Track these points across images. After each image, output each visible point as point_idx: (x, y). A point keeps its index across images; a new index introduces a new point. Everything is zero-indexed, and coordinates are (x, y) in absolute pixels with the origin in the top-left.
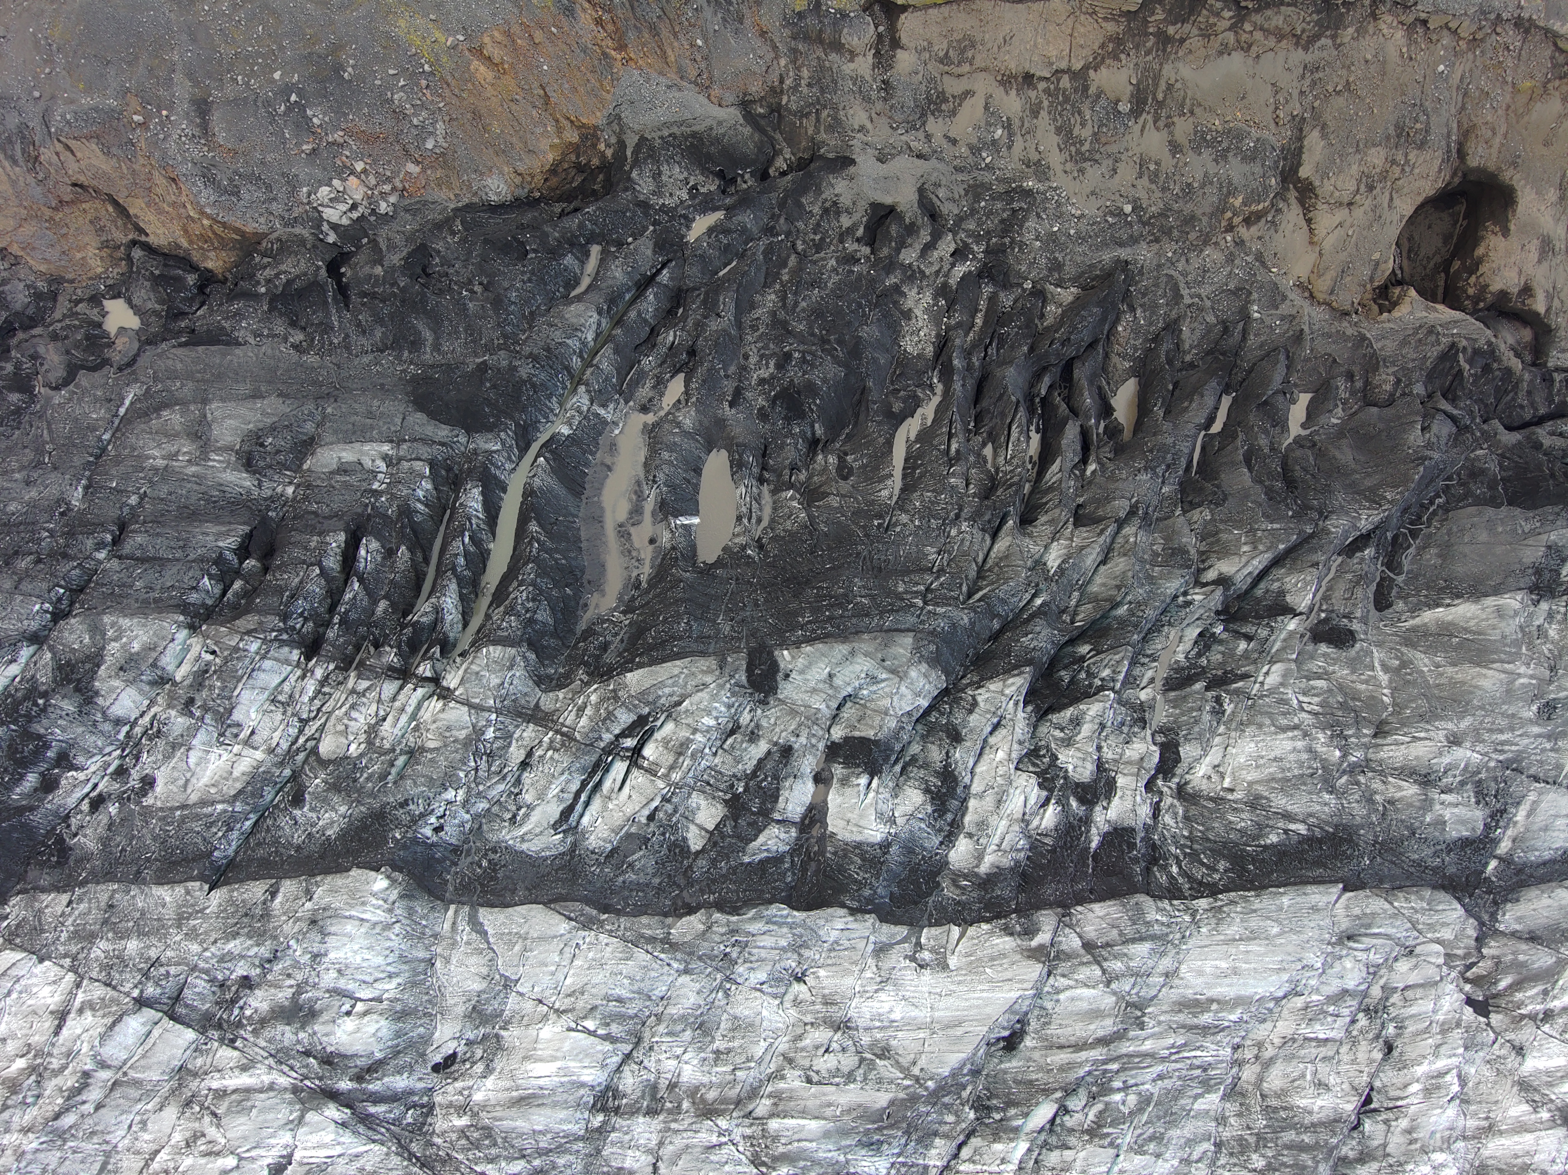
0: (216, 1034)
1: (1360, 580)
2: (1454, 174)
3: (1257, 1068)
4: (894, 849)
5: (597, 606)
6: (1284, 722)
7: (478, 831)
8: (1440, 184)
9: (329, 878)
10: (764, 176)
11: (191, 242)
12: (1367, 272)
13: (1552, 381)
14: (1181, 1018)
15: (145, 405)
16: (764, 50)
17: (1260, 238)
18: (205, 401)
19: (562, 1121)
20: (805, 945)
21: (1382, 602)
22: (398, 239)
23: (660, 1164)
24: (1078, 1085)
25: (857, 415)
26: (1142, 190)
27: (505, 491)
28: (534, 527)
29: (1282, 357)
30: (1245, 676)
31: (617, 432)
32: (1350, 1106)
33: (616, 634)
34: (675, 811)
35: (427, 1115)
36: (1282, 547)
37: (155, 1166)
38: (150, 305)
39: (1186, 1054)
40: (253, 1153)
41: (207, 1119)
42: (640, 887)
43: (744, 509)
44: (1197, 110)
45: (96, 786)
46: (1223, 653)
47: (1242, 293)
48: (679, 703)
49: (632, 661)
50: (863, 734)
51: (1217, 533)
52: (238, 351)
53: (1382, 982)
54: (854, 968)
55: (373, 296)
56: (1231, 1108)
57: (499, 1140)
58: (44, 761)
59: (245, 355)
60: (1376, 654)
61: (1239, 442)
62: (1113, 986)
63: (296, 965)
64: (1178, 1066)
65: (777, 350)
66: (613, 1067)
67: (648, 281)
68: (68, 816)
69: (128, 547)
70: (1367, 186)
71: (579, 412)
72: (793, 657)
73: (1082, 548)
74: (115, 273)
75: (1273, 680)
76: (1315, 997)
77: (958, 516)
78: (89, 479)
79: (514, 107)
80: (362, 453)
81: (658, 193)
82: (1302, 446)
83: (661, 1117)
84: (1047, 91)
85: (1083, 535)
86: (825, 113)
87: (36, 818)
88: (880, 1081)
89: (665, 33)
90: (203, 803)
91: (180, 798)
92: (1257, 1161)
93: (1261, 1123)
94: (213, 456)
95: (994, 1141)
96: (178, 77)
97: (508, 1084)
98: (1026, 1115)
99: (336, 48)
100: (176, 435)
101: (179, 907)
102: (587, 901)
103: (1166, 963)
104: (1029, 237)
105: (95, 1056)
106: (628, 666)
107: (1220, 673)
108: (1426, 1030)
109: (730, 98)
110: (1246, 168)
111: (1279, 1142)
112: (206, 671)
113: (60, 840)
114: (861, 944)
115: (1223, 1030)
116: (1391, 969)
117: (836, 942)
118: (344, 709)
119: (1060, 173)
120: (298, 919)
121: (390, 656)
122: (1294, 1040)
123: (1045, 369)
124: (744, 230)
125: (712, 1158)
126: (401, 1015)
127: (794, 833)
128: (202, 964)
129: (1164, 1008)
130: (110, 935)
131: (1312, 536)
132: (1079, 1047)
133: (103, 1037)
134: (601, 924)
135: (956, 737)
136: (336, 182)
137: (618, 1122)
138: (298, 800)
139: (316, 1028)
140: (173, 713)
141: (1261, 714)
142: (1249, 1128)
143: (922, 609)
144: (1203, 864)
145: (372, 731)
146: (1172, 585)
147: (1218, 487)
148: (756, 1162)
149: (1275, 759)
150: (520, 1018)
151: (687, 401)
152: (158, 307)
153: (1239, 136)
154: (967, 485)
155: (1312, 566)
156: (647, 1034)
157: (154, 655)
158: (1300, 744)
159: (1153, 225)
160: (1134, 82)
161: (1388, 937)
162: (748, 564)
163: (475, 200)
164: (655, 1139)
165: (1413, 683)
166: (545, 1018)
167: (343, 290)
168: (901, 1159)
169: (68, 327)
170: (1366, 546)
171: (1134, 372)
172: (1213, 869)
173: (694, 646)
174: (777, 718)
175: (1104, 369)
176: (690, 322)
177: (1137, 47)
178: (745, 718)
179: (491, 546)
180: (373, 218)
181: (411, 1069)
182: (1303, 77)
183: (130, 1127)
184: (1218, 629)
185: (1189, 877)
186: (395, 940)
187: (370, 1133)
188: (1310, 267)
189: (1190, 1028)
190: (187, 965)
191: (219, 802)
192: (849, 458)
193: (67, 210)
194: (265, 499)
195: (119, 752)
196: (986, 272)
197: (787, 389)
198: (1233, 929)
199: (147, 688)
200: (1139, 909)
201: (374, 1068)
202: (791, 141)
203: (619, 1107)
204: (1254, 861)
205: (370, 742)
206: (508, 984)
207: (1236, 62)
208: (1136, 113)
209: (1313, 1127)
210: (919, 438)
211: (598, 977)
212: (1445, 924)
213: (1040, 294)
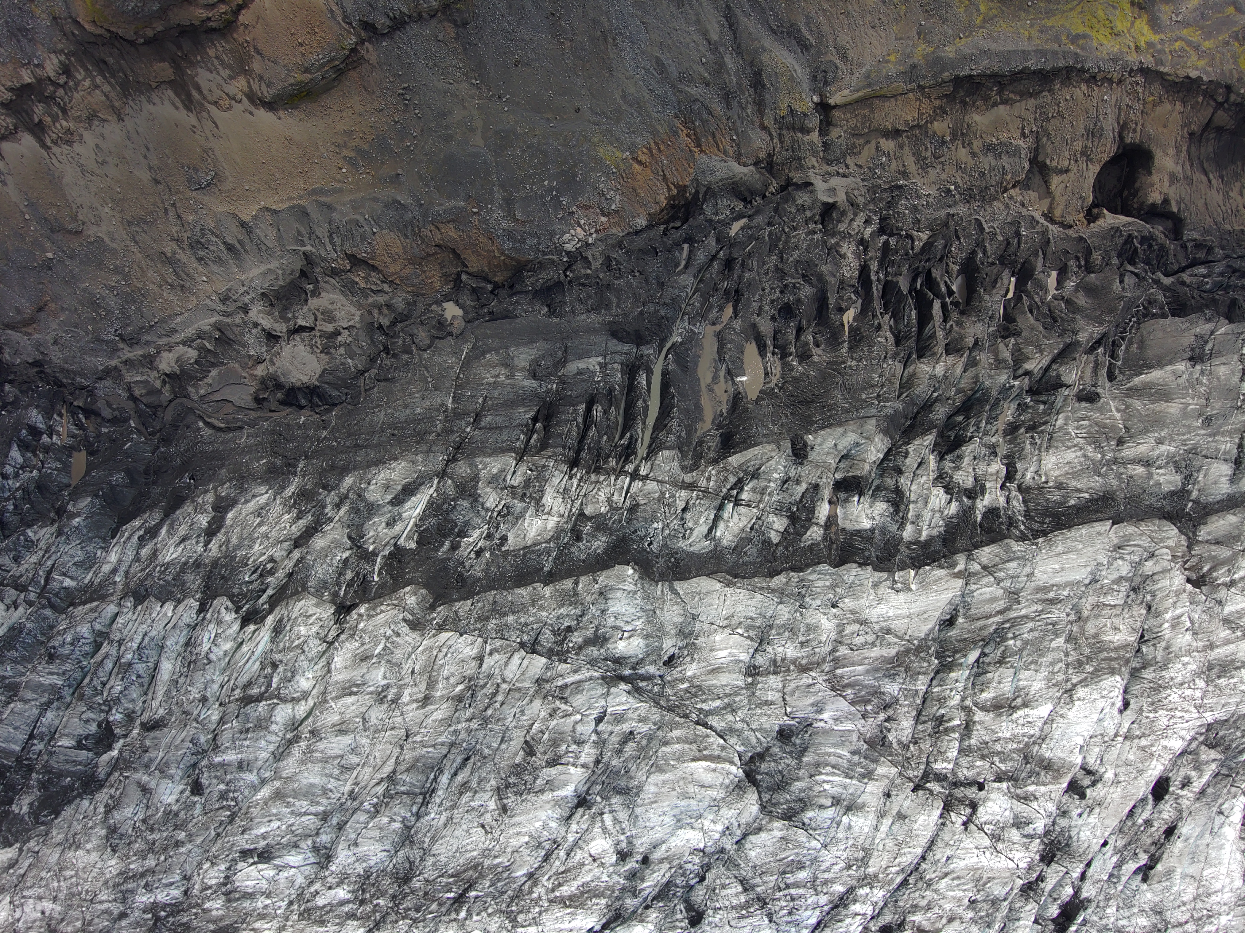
0: (557, 658)
1: (1099, 366)
2: (1118, 148)
3: (1080, 624)
4: (876, 532)
5: (702, 429)
6: (1069, 444)
7: (665, 545)
8: (1112, 155)
9: (604, 572)
10: (764, 197)
11: (490, 268)
12: (1079, 204)
13: (1186, 247)
14: (1038, 596)
15: (474, 353)
16: (767, 137)
17: (1021, 194)
18: (507, 347)
19: (734, 680)
20: (837, 585)
21: (1111, 377)
22: (598, 255)
23: (785, 696)
24: (990, 638)
26: (959, 178)
27: (653, 373)
28: (672, 390)
29: (1040, 253)
30: (1045, 423)
31: (701, 337)
32: (1133, 639)
33: (715, 441)
34: (763, 524)
36: (1056, 352)
37: (533, 731)
38: (468, 303)
39: (1044, 616)
40: (587, 712)
41: (558, 701)
42: (751, 563)
43: (767, 370)
44: (984, 136)
45: (477, 544)
46: (1032, 413)
47: (1015, 223)
48: (759, 469)
49: (729, 452)
50: (853, 474)
51: (1020, 350)
52: (517, 321)
53: (1140, 572)
54: (864, 595)
56: (1070, 646)
57: (706, 691)
58: (454, 534)
59: (521, 322)
60: (1112, 404)
61: (1024, 301)
62: (1001, 585)
63: (594, 617)
64: (1040, 623)
65: (780, 284)
66: (752, 653)
67: (714, 258)
68: (464, 562)
69: (483, 422)
70: (1074, 161)
71: (685, 329)
72: (814, 438)
73: (953, 365)
74: (448, 288)
75: (1060, 423)
76: (1106, 582)
77: (886, 357)
78: (454, 393)
79: (650, 182)
80: (588, 363)
81: (716, 214)
82: (1057, 299)
83: (781, 675)
84: (907, 137)
85: (952, 359)
86: (794, 162)
87: (450, 564)
88: (889, 644)
89: (718, 136)
90: (535, 544)
91: (522, 544)
92: (1089, 669)
93: (1087, 651)
94: (517, 374)
95: (951, 672)
96: (496, 188)
97: (705, 664)
98: (965, 656)
99: (573, 167)
100: (496, 365)
101: (531, 596)
102: (727, 572)
103: (1027, 570)
104: (902, 208)
105: (501, 676)
106: (727, 454)
107: (1031, 423)
108: (1167, 595)
109: (749, 161)
110: (1011, 160)
111: (1099, 658)
112: (530, 480)
113: (460, 575)
114: (866, 582)
115: (1061, 601)
116: (1144, 564)
117: (853, 582)
118: (594, 491)
119: (915, 175)
120: (592, 594)
121: (613, 462)
122: (1098, 606)
123: (917, 276)
124: (758, 225)
125: (811, 690)
126: (647, 636)
127: (822, 530)
128: (548, 622)
129: (1029, 592)
130: (497, 616)
131: (1070, 344)
132: (989, 617)
133: (506, 664)
134: (735, 584)
135: (900, 472)
136: (572, 231)
137: (761, 679)
138: (579, 538)
139: (608, 647)
140: (515, 501)
141: (1056, 441)
142: (1082, 654)
143: (878, 405)
144: (1037, 522)
145: (610, 500)
146: (1003, 378)
147: (1017, 326)
148: (834, 689)
149: (1067, 463)
150: (703, 633)
151: (736, 317)
152: (472, 303)
153: (1007, 145)
155: (1073, 360)
156: (765, 636)
157: (503, 474)
158: (1079, 454)
159: (966, 194)
160: (951, 126)
161: (1139, 546)
162: (777, 397)
163: (631, 230)
164: (780, 685)
165: (1134, 416)
166: (716, 631)
168: (904, 686)
169: (428, 318)
170: (1099, 347)
171: (962, 271)
172: (1043, 523)
173: (762, 439)
174: (810, 470)
175: (947, 271)
177: (951, 110)
178: (793, 472)
179: (650, 403)
180: (585, 246)
181: (655, 663)
182: (1035, 112)
183: (516, 714)
184: (1028, 400)
185: (1030, 529)
186: (638, 599)
187: (641, 697)
189: (1044, 601)
190: (542, 623)
191: (542, 543)
192: (817, 336)
193: (429, 258)
194: (544, 392)
195: (488, 525)
196: (882, 230)
197: (786, 303)
198: (1059, 549)
199: (500, 491)
200: (1008, 546)
201: (640, 662)
202: (776, 178)
203: (759, 673)
204: (1064, 515)
205: (611, 506)
206: (694, 617)
207: (1002, 109)
208: (953, 141)
209: (1116, 649)
210: (854, 320)
211: (740, 608)
212: (1168, 538)
213: (910, 237)
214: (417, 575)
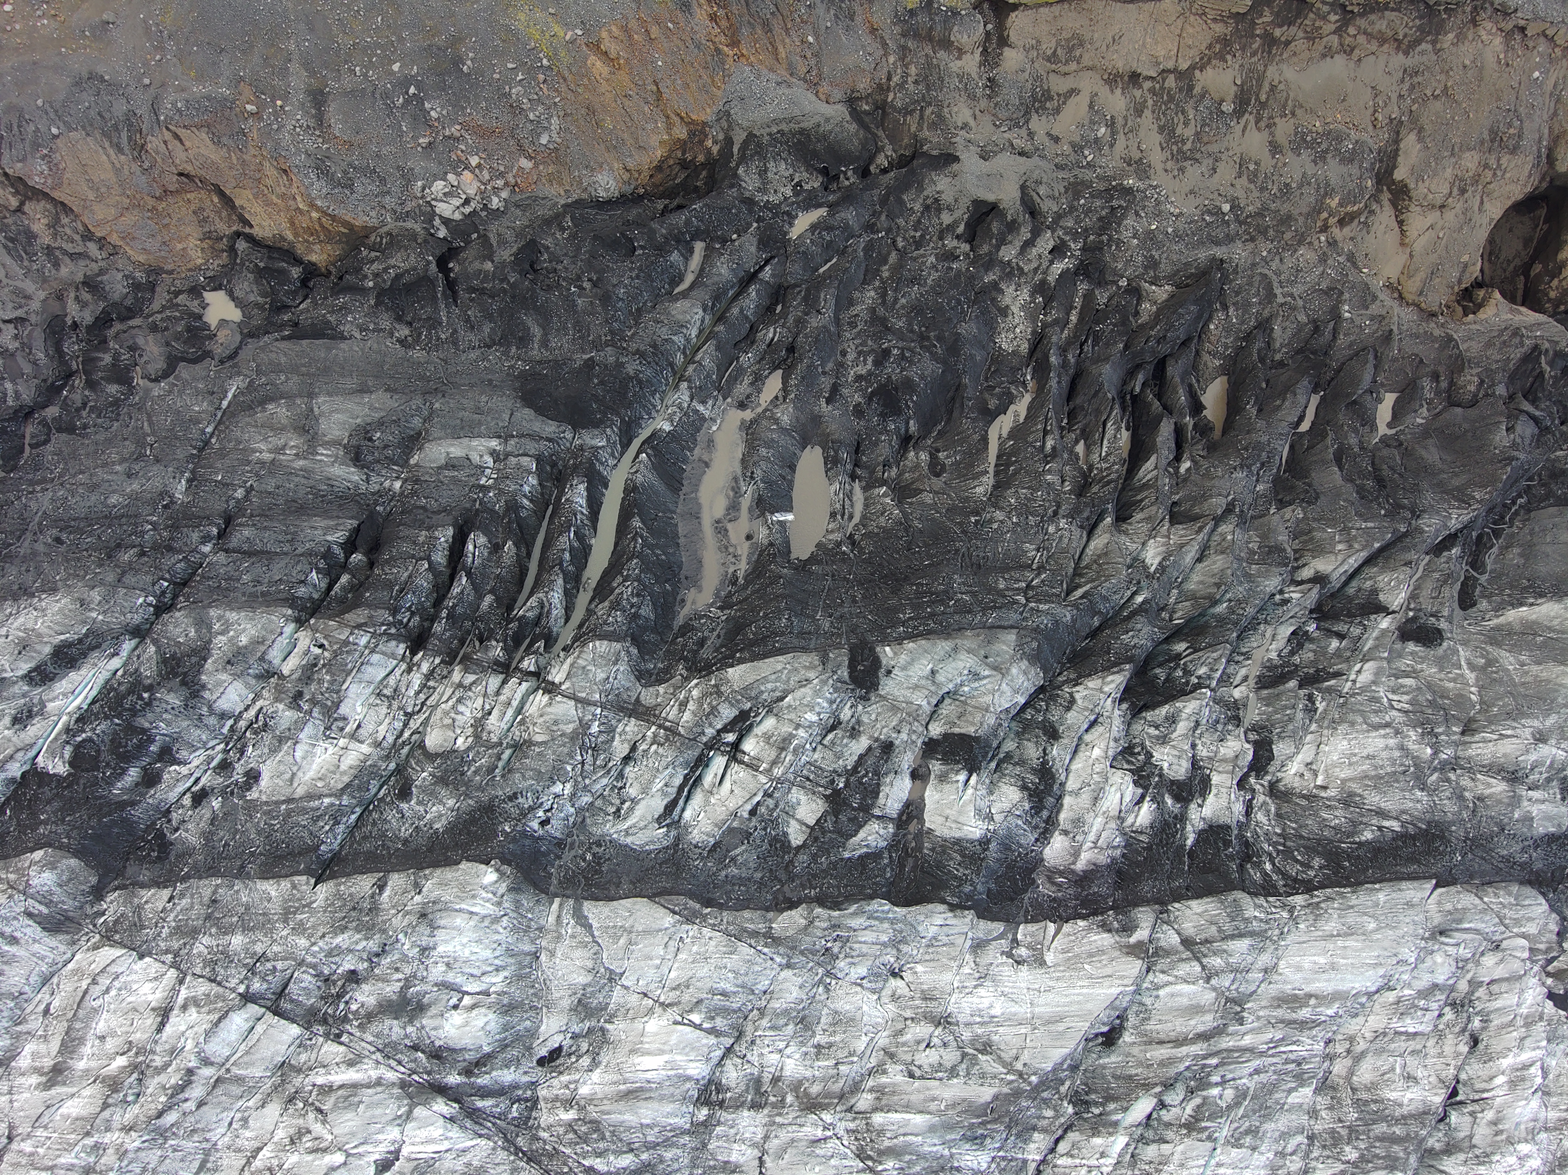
0: (321, 1030)
1: (1447, 579)
2: (1543, 179)
3: (1348, 1062)
4: (993, 846)
5: (694, 603)
6: (1375, 719)
7: (581, 825)
8: (1529, 189)
9: (438, 871)
10: (864, 173)
11: (296, 235)
12: (1456, 274)
14: (1280, 1013)
15: (249, 398)
16: (874, 47)
17: (1352, 239)
18: (311, 395)
19: (669, 1115)
20: (904, 941)
21: (1466, 601)
22: (509, 235)
23: (765, 1157)
24: (1176, 1080)
25: (950, 412)
26: (1241, 189)
27: (606, 486)
28: (636, 523)
29: (1371, 357)
30: (1338, 675)
31: (714, 428)
32: (1438, 1099)
33: (713, 630)
34: (776, 806)
35: (531, 1109)
36: (1377, 545)
37: (257, 1163)
38: (252, 297)
39: (1283, 1049)
40: (360, 1150)
41: (311, 1116)
42: (742, 881)
43: (838, 506)
44: (1298, 112)
45: (198, 779)
46: (1314, 651)
47: (1333, 293)
48: (782, 699)
49: (732, 657)
50: (963, 731)
51: (1310, 532)
52: (344, 345)
53: (1469, 976)
54: (952, 964)
55: (482, 291)
56: (1322, 1101)
57: (608, 1134)
58: (146, 755)
59: (351, 349)
60: (1462, 653)
61: (1328, 441)
62: (1213, 982)
63: (405, 959)
64: (1274, 1060)
65: (875, 347)
66: (715, 1061)
67: (752, 277)
68: (169, 810)
69: (236, 539)
70: (1459, 189)
71: (680, 407)
72: (895, 654)
73: (1182, 546)
74: (215, 264)
75: (1365, 678)
76: (1407, 992)
77: (1055, 513)
78: (193, 472)
79: (627, 103)
80: (470, 448)
81: (763, 190)
82: (1388, 446)
83: (766, 1111)
84: (1152, 91)
85: (1179, 534)
86: (929, 111)
87: (137, 812)
88: (983, 1076)
89: (777, 29)
90: (310, 796)
91: (286, 792)
92: (1351, 1154)
93: (1352, 1115)
94: (321, 450)
95: (1093, 1135)
96: (294, 67)
97: (616, 1077)
98: (1125, 1110)
99: (456, 41)
100: (283, 429)
101: (286, 901)
102: (692, 895)
103: (1265, 959)
104: (1126, 235)
105: (199, 1053)
106: (728, 660)
107: (1312, 671)
108: (1511, 1024)
109: (838, 94)
110: (1344, 169)
111: (1371, 1134)
112: (315, 665)
113: (160, 835)
114: (960, 940)
115: (1319, 1025)
116: (1478, 963)
117: (935, 938)
118: (450, 703)
119: (1160, 171)
120: (408, 913)
121: (497, 651)
122: (1385, 1034)
123: (1138, 367)
124: (847, 227)
125: (818, 1151)
126: (508, 1008)
127: (891, 829)
128: (309, 959)
129: (1263, 1004)
130: (213, 930)
131: (1405, 535)
132: (1180, 1042)
133: (208, 1034)
134: (704, 918)
135: (1053, 734)
136: (451, 177)
137: (724, 1116)
138: (405, 793)
139: (424, 1022)
140: (281, 706)
141: (1353, 711)
142: (1340, 1121)
143: (1025, 606)
144: (1297, 861)
145: (479, 724)
146: (1271, 583)
147: (1310, 485)
148: (861, 1155)
149: (1368, 757)
150: (625, 1012)
151: (785, 398)
152: (260, 300)
153: (1339, 138)
154: (1063, 481)
155: (1405, 564)
156: (749, 1028)
157: (262, 648)
158: (1392, 742)
159: (1249, 224)
160: (1239, 82)
161: (1477, 931)
162: (843, 561)
163: (585, 196)
164: (760, 1133)
165: (1500, 681)
166: (650, 1012)
167: (451, 285)
168: (1001, 1154)
169: (169, 318)
170: (1453, 546)
171: (1224, 370)
172: (1307, 866)
173: (796, 642)
174: (878, 714)
175: (1195, 367)
176: (791, 319)
177: (1243, 49)
178: (846, 714)
179: (593, 541)
180: (484, 214)
181: (518, 1063)
182: (1402, 81)
183: (230, 1124)
184: (1311, 627)
185: (1282, 874)
186: (502, 933)
187: (477, 1128)
188: (1400, 269)
189: (1289, 1023)
190: (295, 960)
191: (326, 796)
192: (941, 455)
193: (170, 199)
194: (373, 494)
195: (222, 746)
196: (1083, 270)
197: (885, 385)
198: (1331, 925)
199: (253, 682)
200: (1237, 906)
201: (482, 1062)
202: (892, 139)
203: (723, 1101)
204: (1349, 858)
205: (477, 736)
206: (613, 977)
207: (1339, 64)
208: (1239, 113)
209: (1404, 1119)
210: (1012, 434)
211: (703, 971)
212: (1530, 919)
213: (1135, 292)
214: (60, 829)
